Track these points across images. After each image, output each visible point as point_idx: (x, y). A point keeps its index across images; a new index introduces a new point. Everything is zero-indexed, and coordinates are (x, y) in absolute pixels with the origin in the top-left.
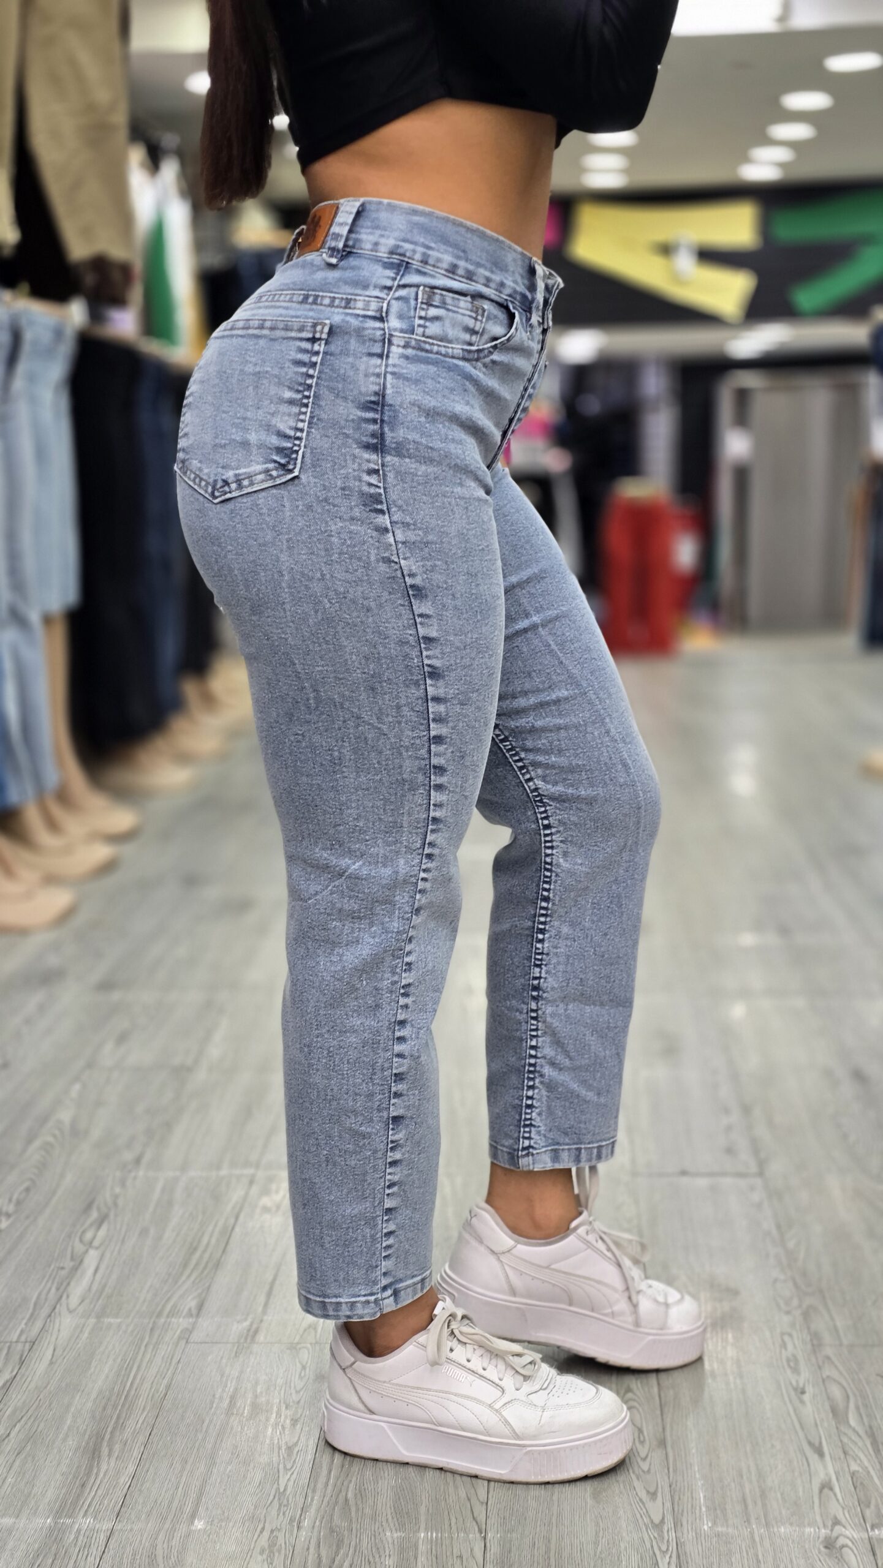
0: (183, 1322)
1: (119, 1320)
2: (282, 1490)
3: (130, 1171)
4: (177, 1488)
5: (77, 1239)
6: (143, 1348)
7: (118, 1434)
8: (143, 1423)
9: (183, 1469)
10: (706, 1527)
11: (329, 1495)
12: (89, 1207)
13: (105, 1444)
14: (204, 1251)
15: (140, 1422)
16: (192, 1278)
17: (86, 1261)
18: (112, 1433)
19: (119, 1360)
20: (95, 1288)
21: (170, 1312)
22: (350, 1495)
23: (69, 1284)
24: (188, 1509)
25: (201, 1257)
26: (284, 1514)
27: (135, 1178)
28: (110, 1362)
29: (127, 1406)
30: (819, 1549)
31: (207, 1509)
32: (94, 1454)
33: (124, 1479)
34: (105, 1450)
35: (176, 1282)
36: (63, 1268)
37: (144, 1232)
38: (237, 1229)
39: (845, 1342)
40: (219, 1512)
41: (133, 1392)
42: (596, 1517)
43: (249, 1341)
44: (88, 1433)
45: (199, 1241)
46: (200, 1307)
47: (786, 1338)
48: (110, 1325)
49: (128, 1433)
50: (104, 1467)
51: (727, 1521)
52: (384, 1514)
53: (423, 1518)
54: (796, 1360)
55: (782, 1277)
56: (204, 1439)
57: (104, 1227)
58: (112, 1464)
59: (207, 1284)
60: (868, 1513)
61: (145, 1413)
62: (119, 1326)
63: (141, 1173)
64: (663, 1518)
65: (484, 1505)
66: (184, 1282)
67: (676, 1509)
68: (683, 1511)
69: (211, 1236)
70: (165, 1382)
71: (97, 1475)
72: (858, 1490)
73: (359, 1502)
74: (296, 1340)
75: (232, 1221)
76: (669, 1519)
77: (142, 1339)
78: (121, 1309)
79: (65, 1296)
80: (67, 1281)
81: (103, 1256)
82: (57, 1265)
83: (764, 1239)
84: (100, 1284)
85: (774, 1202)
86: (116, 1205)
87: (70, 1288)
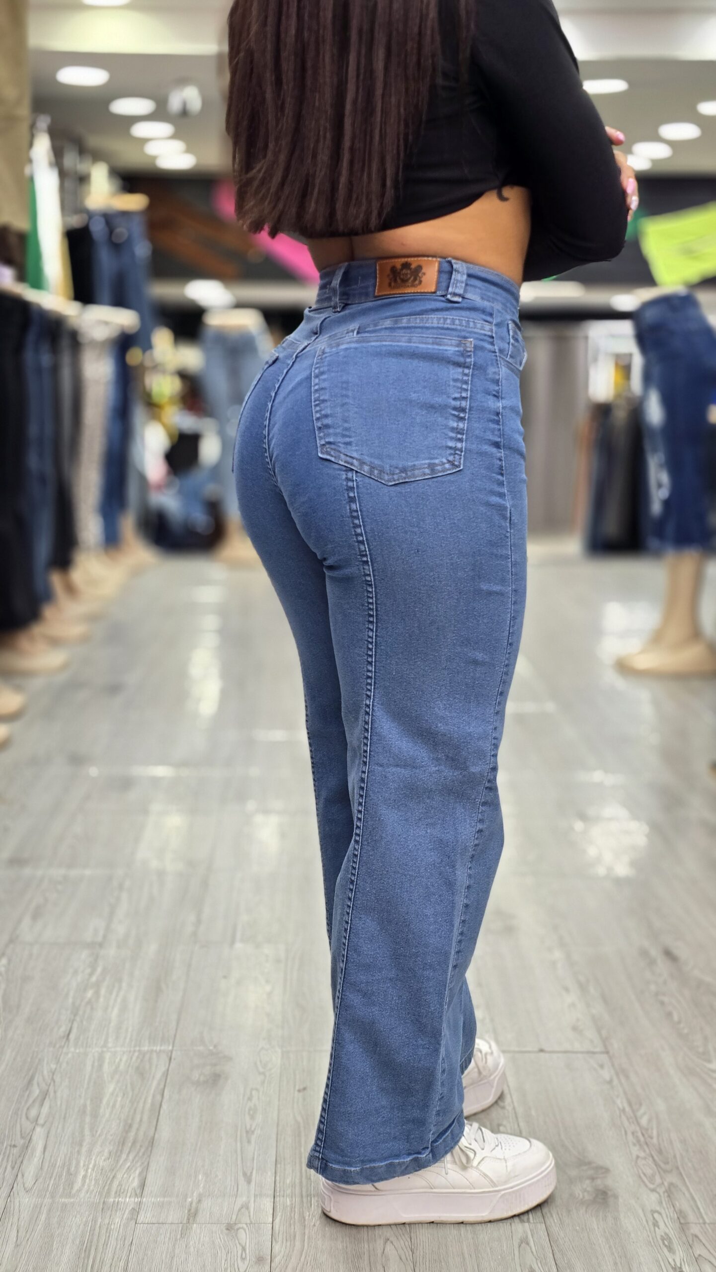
0: (130, 1202)
3: (61, 1048)
5: (24, 1116)
6: (97, 1228)
12: (30, 1083)
16: (131, 1157)
17: (34, 1138)
19: (78, 1241)
20: (46, 1166)
21: (116, 1193)
23: (22, 1162)
25: (136, 1134)
27: (67, 1054)
28: (70, 1240)
35: (118, 1161)
38: (164, 1106)
39: (707, 1221)
43: (191, 1221)
45: (133, 1119)
46: (143, 1185)
47: (656, 1215)
54: (670, 1239)
55: (642, 1154)
57: (47, 1104)
59: (146, 1163)
63: (72, 1049)
66: (126, 1160)
69: (142, 1113)
74: (233, 1222)
75: (159, 1097)
79: (20, 1176)
80: (21, 1159)
81: (48, 1133)
82: (9, 1143)
83: (620, 1116)
84: (50, 1161)
85: (623, 1080)
86: (54, 1082)
87: (23, 1167)
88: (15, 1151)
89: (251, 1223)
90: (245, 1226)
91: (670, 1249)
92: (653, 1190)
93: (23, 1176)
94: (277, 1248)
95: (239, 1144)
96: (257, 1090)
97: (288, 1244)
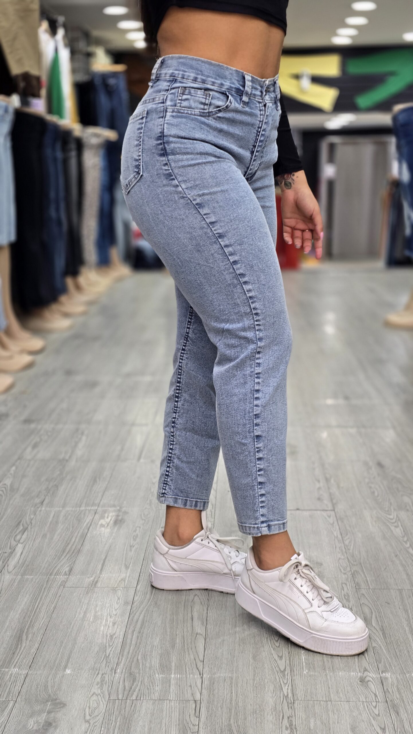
0: (62, 578)
1: (32, 577)
2: (107, 655)
3: (38, 508)
4: (58, 655)
5: (13, 539)
6: (43, 589)
7: (31, 629)
8: (43, 624)
9: (61, 646)
10: (305, 672)
11: (130, 658)
12: (19, 524)
13: (24, 634)
14: (73, 545)
15: (41, 624)
16: (67, 558)
17: (17, 549)
18: (28, 629)
19: (32, 595)
20: (20, 562)
21: (56, 573)
22: (139, 658)
23: (8, 560)
24: (63, 664)
25: (71, 547)
26: (108, 666)
27: (41, 511)
28: (28, 596)
29: (35, 616)
30: (357, 682)
31: (72, 664)
32: (19, 639)
33: (33, 650)
34: (24, 637)
35: (59, 559)
36: (6, 553)
37: (45, 536)
38: (88, 535)
39: (371, 588)
40: (78, 665)
41: (38, 610)
42: (254, 668)
43: (93, 586)
44: (17, 629)
45: (70, 540)
46: (71, 570)
47: (344, 585)
48: (28, 579)
49: (35, 629)
50: (24, 645)
51: (315, 669)
52: (155, 666)
53: (173, 668)
54: (348, 596)
55: (343, 557)
56: (71, 632)
57: (26, 534)
58: (28, 644)
59: (74, 560)
60: (380, 665)
61: (44, 620)
62: (32, 579)
63: (43, 509)
64: (285, 668)
65: (202, 663)
66: (63, 559)
67: (291, 664)
68: (294, 665)
69: (76, 538)
70: (53, 605)
71: (20, 648)
72: (376, 655)
73: (144, 661)
74: (115, 587)
75: (86, 531)
76: (288, 668)
77: (43, 586)
78: (33, 572)
79: (6, 566)
80: (8, 559)
81: (25, 547)
82: (3, 551)
83: (334, 540)
84: (23, 560)
85: (340, 523)
86: (31, 524)
87: (9, 562)
88: (6, 554)
89: (125, 587)
90: (121, 589)
92: (345, 574)
93: (8, 566)
94: (136, 598)
95: (125, 552)
96: (140, 527)
97: (143, 597)
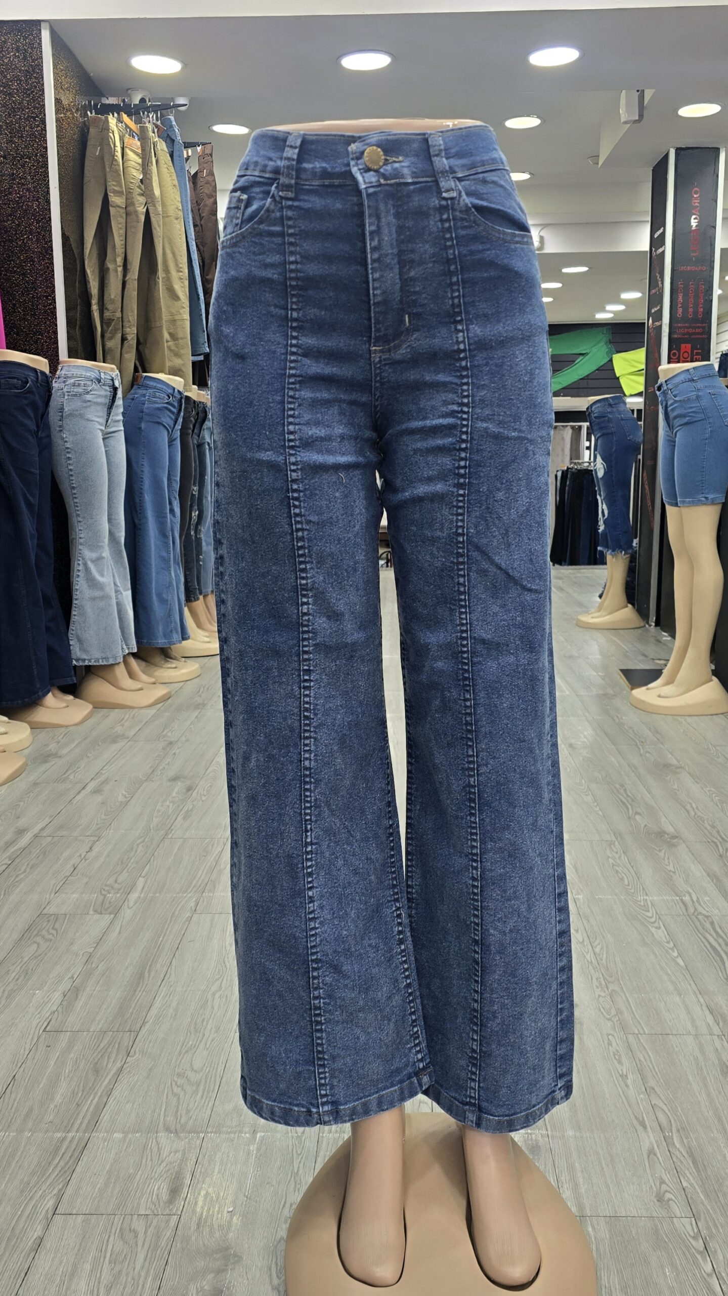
47: (610, 1037)
54: (620, 1055)
55: (603, 994)
83: (589, 967)
91: (620, 1062)
92: (609, 1019)
